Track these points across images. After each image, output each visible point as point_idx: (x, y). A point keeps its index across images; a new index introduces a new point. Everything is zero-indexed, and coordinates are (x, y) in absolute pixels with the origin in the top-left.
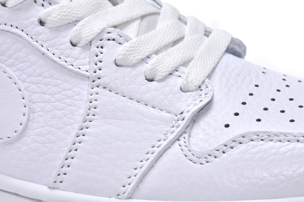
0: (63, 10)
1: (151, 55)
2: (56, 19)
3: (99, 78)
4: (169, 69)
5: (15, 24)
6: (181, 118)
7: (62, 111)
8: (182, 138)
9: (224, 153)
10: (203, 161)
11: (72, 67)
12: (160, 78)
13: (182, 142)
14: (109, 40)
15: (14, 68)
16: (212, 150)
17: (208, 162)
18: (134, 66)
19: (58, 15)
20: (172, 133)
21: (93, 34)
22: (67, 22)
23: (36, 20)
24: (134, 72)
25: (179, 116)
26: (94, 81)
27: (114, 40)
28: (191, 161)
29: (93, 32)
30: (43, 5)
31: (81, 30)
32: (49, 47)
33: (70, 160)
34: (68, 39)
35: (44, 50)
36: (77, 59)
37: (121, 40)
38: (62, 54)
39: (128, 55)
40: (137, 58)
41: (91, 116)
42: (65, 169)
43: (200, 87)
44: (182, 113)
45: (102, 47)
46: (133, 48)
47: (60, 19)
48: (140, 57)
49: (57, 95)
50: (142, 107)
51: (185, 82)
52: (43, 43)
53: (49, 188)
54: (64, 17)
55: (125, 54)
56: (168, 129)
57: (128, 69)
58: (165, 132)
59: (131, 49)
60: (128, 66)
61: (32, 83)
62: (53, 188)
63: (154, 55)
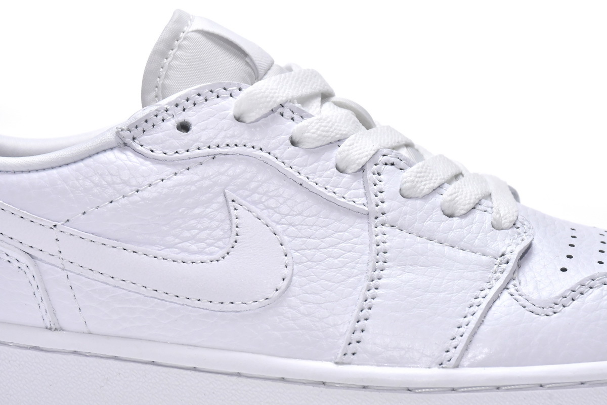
0: (323, 124)
1: (443, 184)
2: (315, 135)
3: (383, 214)
4: (472, 201)
5: (258, 145)
6: (505, 261)
7: (339, 259)
8: (510, 286)
9: (573, 300)
10: (550, 311)
11: (343, 200)
12: (463, 212)
13: (512, 290)
14: (386, 164)
15: (261, 206)
16: (558, 298)
17: (555, 313)
18: (426, 197)
19: (318, 129)
20: (497, 279)
21: (367, 156)
22: (329, 140)
23: (285, 138)
24: (427, 206)
25: (499, 259)
26: (376, 218)
27: (393, 164)
28: (533, 312)
29: (367, 153)
30: (293, 119)
31: (348, 150)
32: (309, 174)
33: (362, 322)
34: (332, 163)
35: (302, 177)
36: (349, 189)
37: (402, 164)
38: (328, 183)
39: (417, 182)
40: (428, 186)
41: (381, 263)
42: (358, 335)
43: (514, 224)
44: (503, 255)
45: (379, 174)
46: (422, 174)
47: (319, 135)
48: (432, 185)
49: (327, 239)
50: (447, 249)
51: (498, 216)
52: (300, 169)
53: (337, 363)
54: (324, 133)
55: (413, 181)
56: (490, 275)
57: (419, 202)
58: (487, 280)
59: (419, 175)
60: (417, 198)
61: (290, 224)
62: (343, 364)
63: (446, 185)
